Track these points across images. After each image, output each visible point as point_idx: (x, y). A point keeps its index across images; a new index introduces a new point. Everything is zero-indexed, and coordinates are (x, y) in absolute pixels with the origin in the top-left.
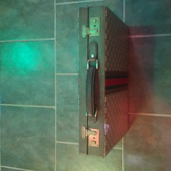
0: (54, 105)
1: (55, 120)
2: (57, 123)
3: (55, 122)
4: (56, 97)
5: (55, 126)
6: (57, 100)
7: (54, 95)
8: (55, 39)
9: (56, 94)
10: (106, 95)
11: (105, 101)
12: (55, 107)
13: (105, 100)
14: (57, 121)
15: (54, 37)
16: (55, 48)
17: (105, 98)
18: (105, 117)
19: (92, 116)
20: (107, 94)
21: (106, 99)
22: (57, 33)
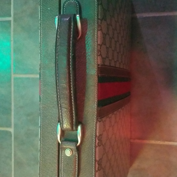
0: (10, 126)
1: (11, 149)
2: (15, 155)
3: (11, 153)
4: (13, 113)
5: (11, 160)
6: (14, 118)
7: (10, 109)
8: (11, 19)
9: (13, 107)
10: (99, 119)
11: (97, 132)
12: (12, 130)
13: (98, 129)
14: (15, 152)
15: (10, 16)
16: (12, 33)
17: (98, 125)
18: (97, 168)
19: (72, 128)
20: (101, 115)
21: (99, 127)
22: (14, 9)
